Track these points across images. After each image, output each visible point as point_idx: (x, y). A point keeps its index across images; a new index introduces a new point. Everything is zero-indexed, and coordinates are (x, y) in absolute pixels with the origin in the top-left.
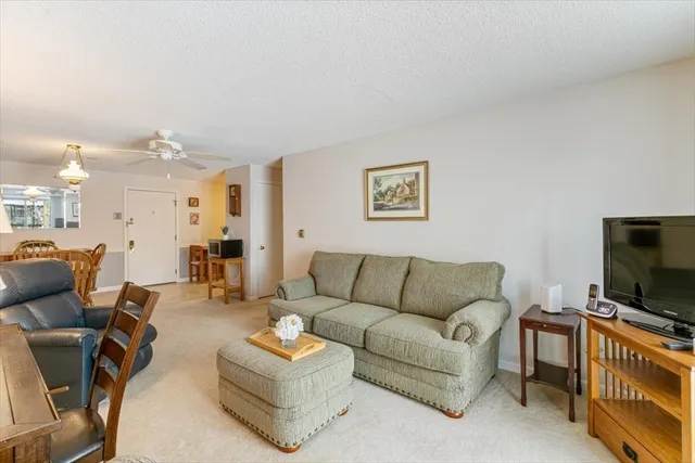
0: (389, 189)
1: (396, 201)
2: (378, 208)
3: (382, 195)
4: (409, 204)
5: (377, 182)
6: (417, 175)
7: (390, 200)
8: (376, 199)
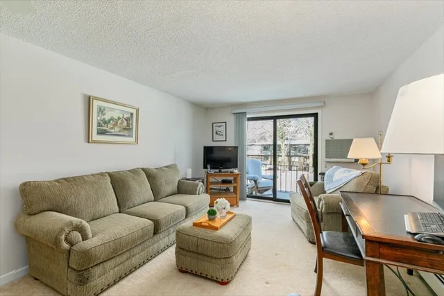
0: (112, 119)
1: (117, 129)
2: (101, 133)
3: (106, 122)
4: (126, 133)
5: (101, 111)
6: (132, 114)
7: (112, 128)
8: (99, 125)
